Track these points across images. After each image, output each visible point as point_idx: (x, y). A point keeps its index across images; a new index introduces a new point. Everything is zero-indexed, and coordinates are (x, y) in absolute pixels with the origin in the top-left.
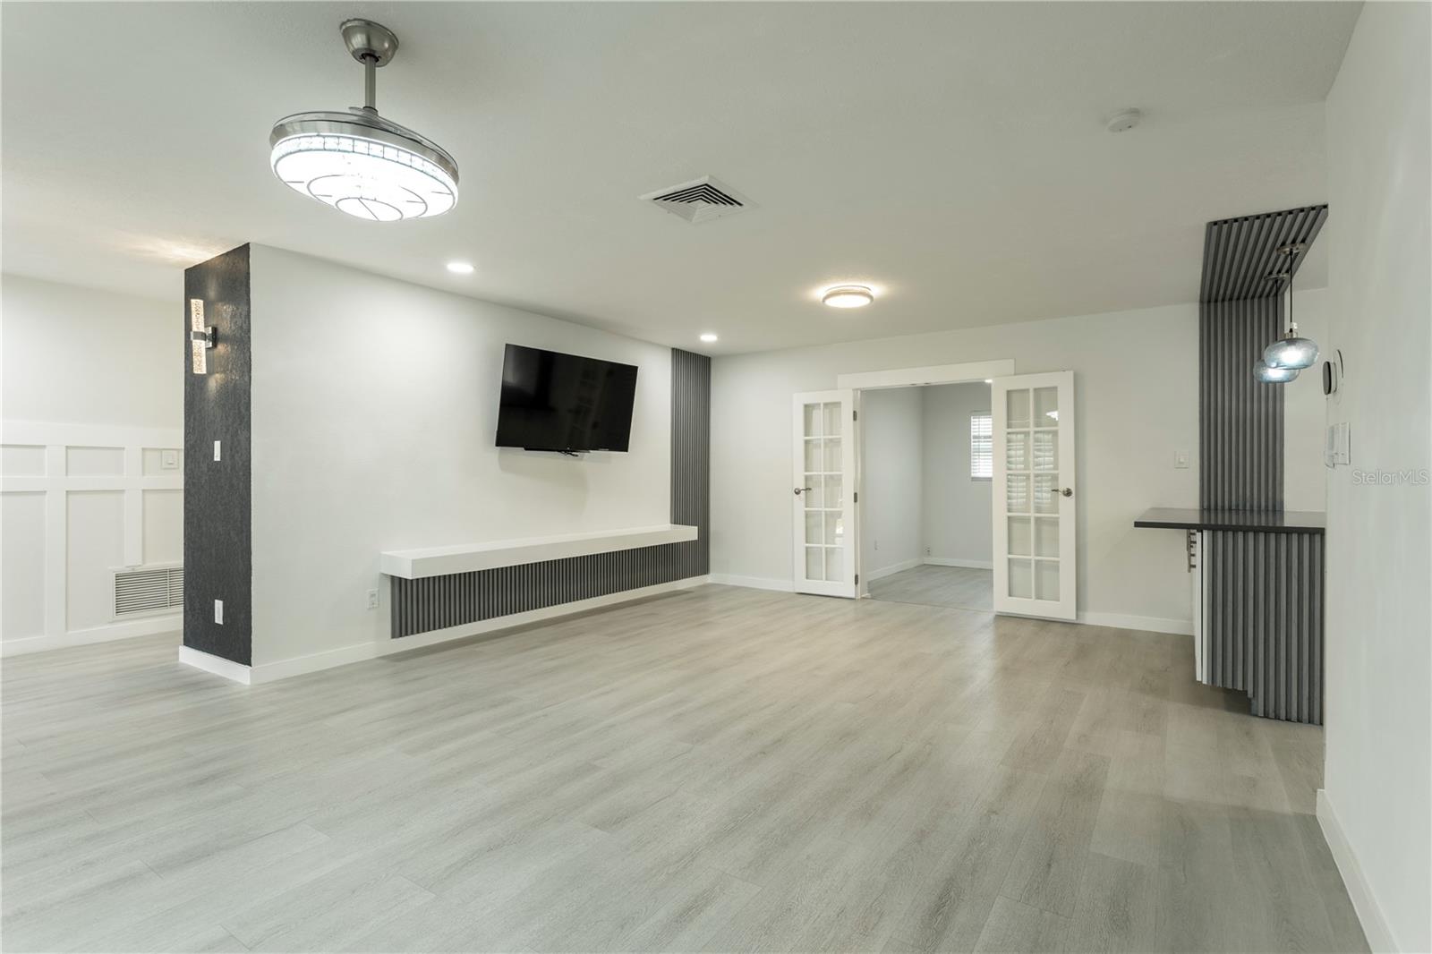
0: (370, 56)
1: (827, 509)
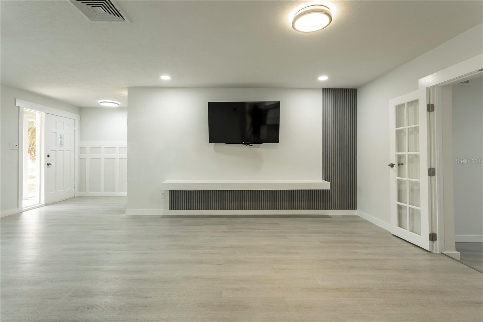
1: (410, 179)
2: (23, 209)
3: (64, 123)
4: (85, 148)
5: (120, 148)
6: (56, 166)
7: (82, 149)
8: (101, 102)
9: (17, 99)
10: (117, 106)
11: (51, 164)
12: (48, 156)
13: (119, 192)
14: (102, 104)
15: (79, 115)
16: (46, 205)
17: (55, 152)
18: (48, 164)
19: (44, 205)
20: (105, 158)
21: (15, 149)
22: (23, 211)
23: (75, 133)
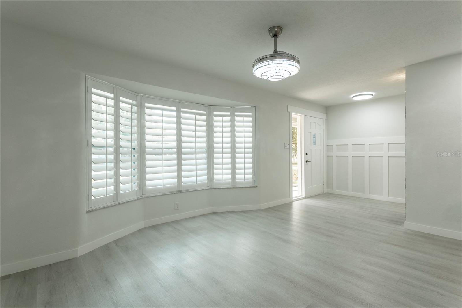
0: (275, 36)
2: (293, 199)
3: (315, 122)
4: (332, 146)
5: (370, 145)
6: (311, 163)
7: (329, 147)
8: (353, 97)
9: (288, 106)
10: (371, 97)
11: (309, 161)
12: (307, 154)
13: (369, 194)
14: (355, 99)
15: (326, 115)
16: (306, 198)
17: (310, 150)
18: (307, 161)
19: (304, 197)
20: (352, 156)
21: (287, 148)
22: (293, 201)
23: (323, 131)
